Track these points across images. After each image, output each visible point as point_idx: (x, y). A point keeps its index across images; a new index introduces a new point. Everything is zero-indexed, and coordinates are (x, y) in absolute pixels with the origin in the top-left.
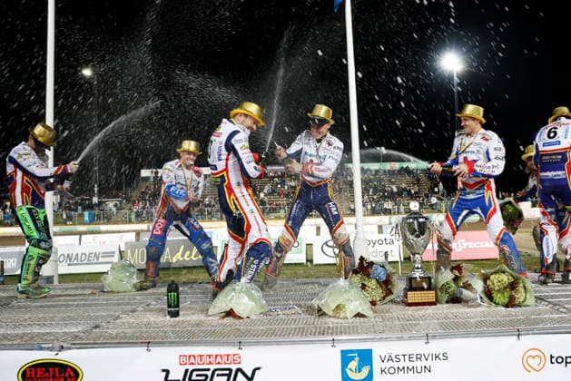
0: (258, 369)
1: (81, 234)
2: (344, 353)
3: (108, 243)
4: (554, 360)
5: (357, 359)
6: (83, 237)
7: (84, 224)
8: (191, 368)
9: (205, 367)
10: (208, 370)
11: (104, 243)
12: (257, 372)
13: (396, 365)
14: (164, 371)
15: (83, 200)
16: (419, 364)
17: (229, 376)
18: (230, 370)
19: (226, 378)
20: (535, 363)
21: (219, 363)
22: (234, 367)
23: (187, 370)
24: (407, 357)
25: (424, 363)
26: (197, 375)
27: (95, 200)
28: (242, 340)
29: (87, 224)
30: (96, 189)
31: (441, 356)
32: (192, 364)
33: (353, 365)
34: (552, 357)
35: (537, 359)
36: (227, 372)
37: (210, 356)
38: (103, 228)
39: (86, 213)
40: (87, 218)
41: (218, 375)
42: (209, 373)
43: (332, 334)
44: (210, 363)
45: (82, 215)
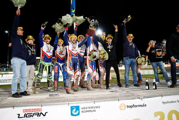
0: (47, 112)
1: (2, 74)
2: (71, 107)
3: (10, 77)
4: (128, 107)
5: (75, 109)
6: (3, 75)
7: (4, 72)
8: (26, 113)
9: (31, 113)
10: (32, 113)
11: (9, 77)
12: (47, 113)
13: (86, 110)
14: (18, 114)
15: (4, 65)
16: (92, 109)
17: (38, 115)
18: (39, 113)
19: (37, 116)
20: (123, 108)
21: (35, 111)
22: (40, 112)
23: (25, 114)
24: (89, 108)
25: (93, 109)
26: (28, 115)
27: (8, 65)
28: (42, 104)
29: (5, 72)
30: (8, 62)
31: (98, 107)
32: (27, 112)
33: (74, 110)
34: (127, 106)
35: (124, 107)
36: (38, 114)
37: (32, 109)
38: (9, 73)
39: (5, 69)
40: (5, 70)
41: (35, 115)
42: (32, 115)
43: (68, 102)
44: (33, 111)
45: (4, 69)
